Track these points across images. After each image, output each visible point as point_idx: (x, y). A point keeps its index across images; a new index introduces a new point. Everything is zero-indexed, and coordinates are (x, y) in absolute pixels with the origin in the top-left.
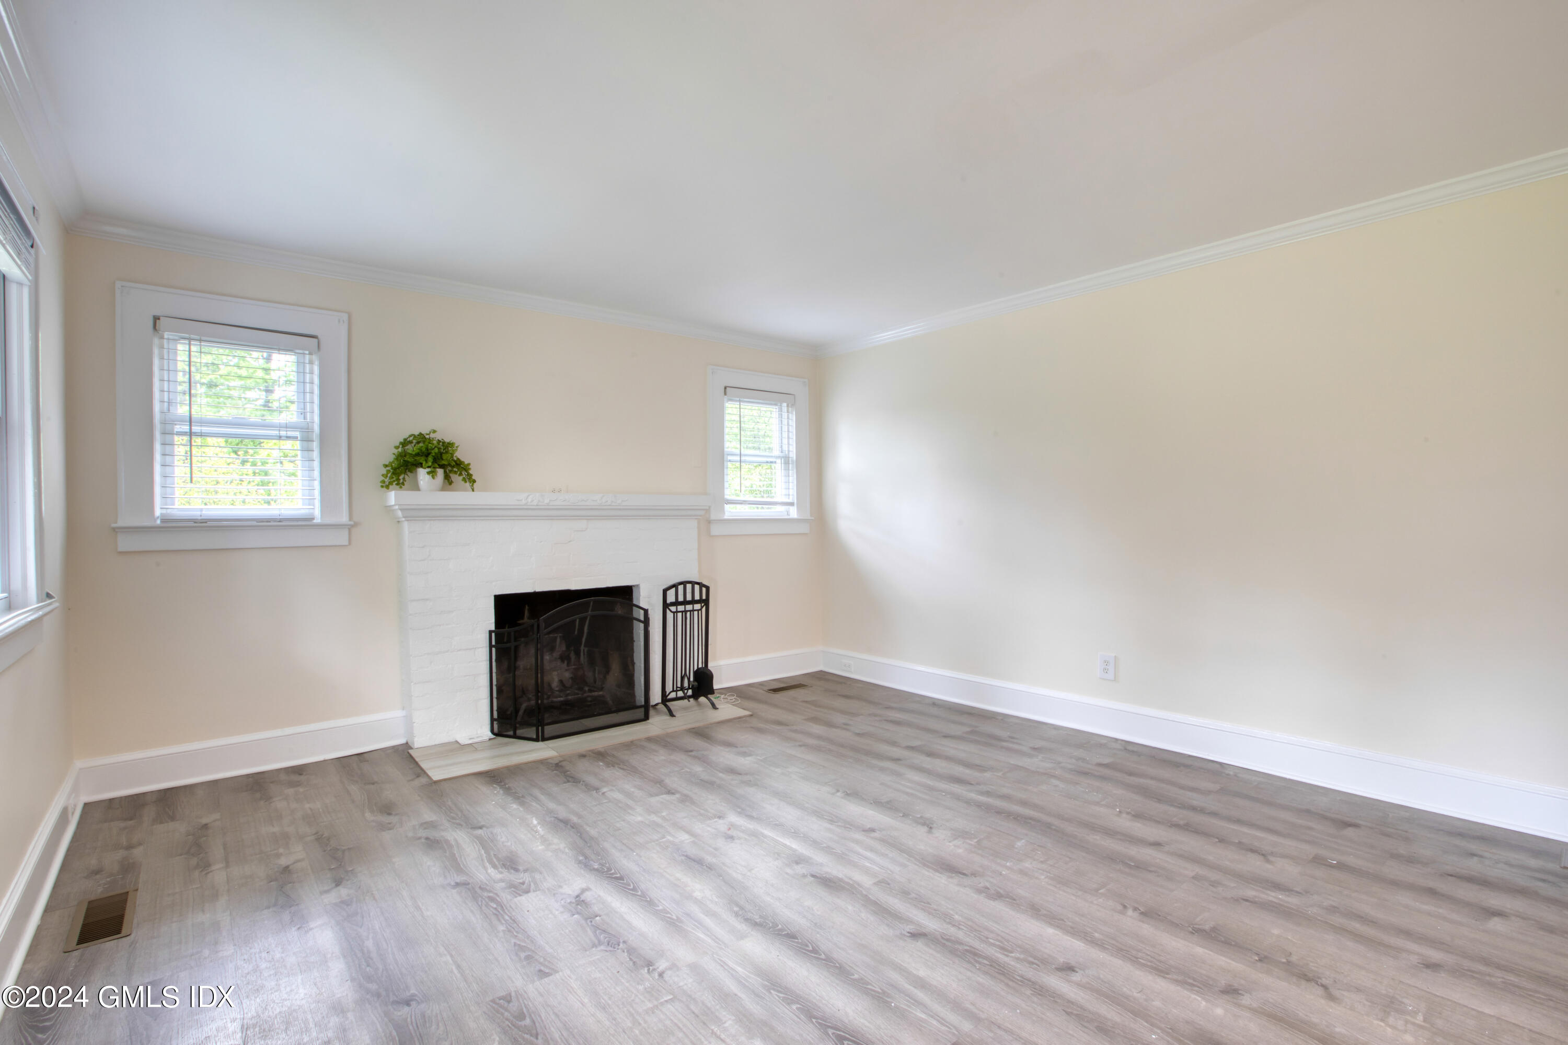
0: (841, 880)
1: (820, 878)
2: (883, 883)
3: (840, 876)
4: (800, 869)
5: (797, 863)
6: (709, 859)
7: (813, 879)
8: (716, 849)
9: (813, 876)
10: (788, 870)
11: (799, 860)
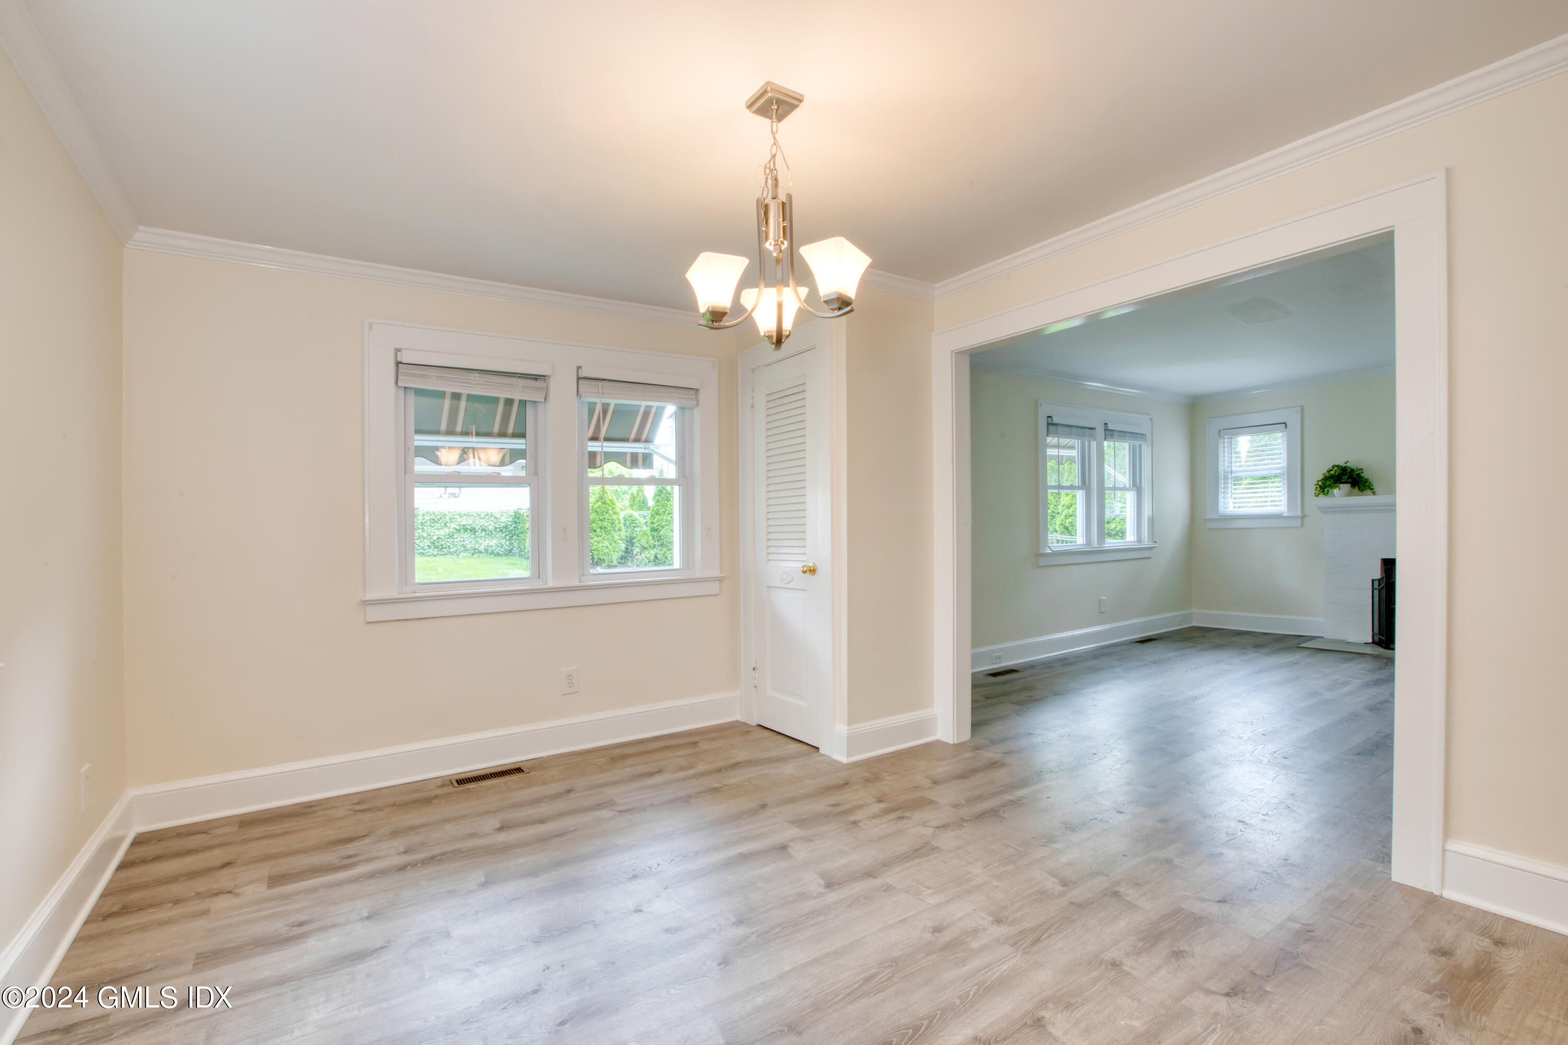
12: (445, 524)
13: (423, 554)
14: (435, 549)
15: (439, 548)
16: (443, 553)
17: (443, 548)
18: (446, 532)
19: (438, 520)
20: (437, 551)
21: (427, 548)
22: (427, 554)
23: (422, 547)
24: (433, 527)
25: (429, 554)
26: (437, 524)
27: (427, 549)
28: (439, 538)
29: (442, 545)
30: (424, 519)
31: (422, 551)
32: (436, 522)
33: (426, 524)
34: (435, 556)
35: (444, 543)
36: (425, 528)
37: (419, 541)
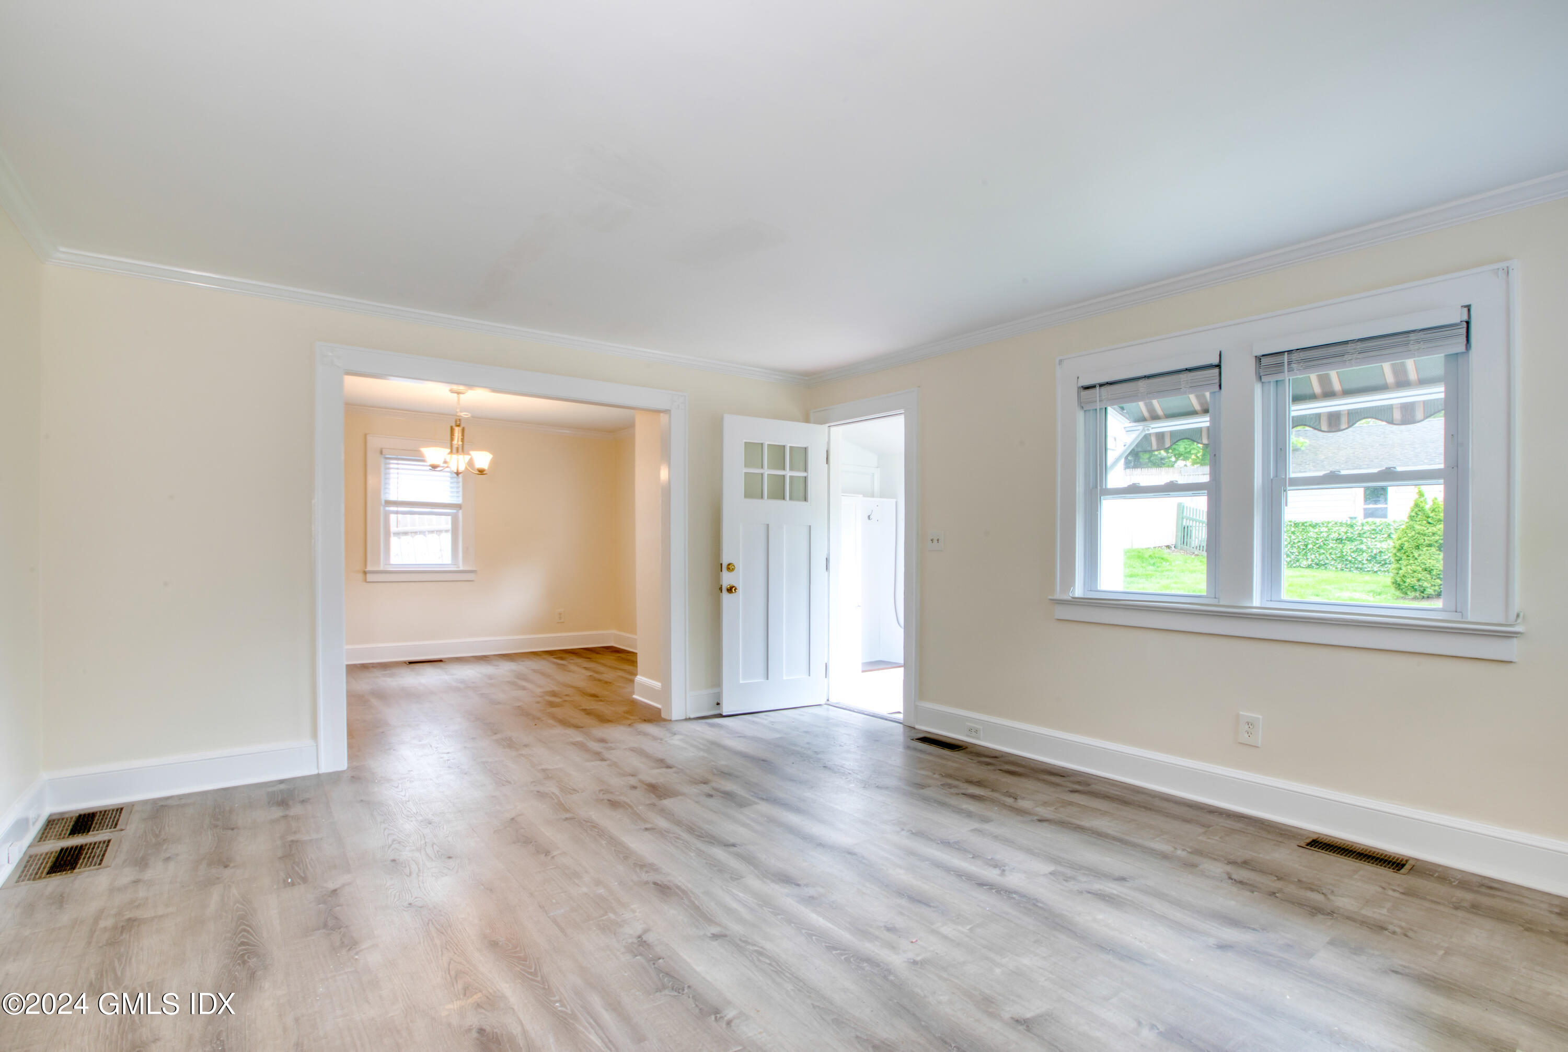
0: (773, 881)
1: (792, 883)
2: (736, 877)
3: (773, 885)
4: (811, 891)
5: (812, 898)
6: (904, 902)
7: (799, 883)
8: (901, 913)
9: (798, 885)
10: (821, 890)
11: (810, 901)
12: (1389, 536)
13: (1361, 569)
14: (1375, 565)
15: (1380, 563)
16: (1386, 569)
17: (1386, 564)
18: (1389, 545)
19: (1381, 531)
20: (1379, 567)
21: (1366, 562)
22: (1366, 570)
23: (1360, 562)
24: (1373, 538)
25: (1369, 569)
26: (1378, 535)
27: (1367, 564)
28: (1380, 552)
29: (1384, 560)
30: (1363, 529)
31: (1360, 566)
32: (1377, 533)
33: (1365, 535)
34: (1376, 572)
35: (1387, 557)
36: (1365, 540)
37: (1356, 554)
